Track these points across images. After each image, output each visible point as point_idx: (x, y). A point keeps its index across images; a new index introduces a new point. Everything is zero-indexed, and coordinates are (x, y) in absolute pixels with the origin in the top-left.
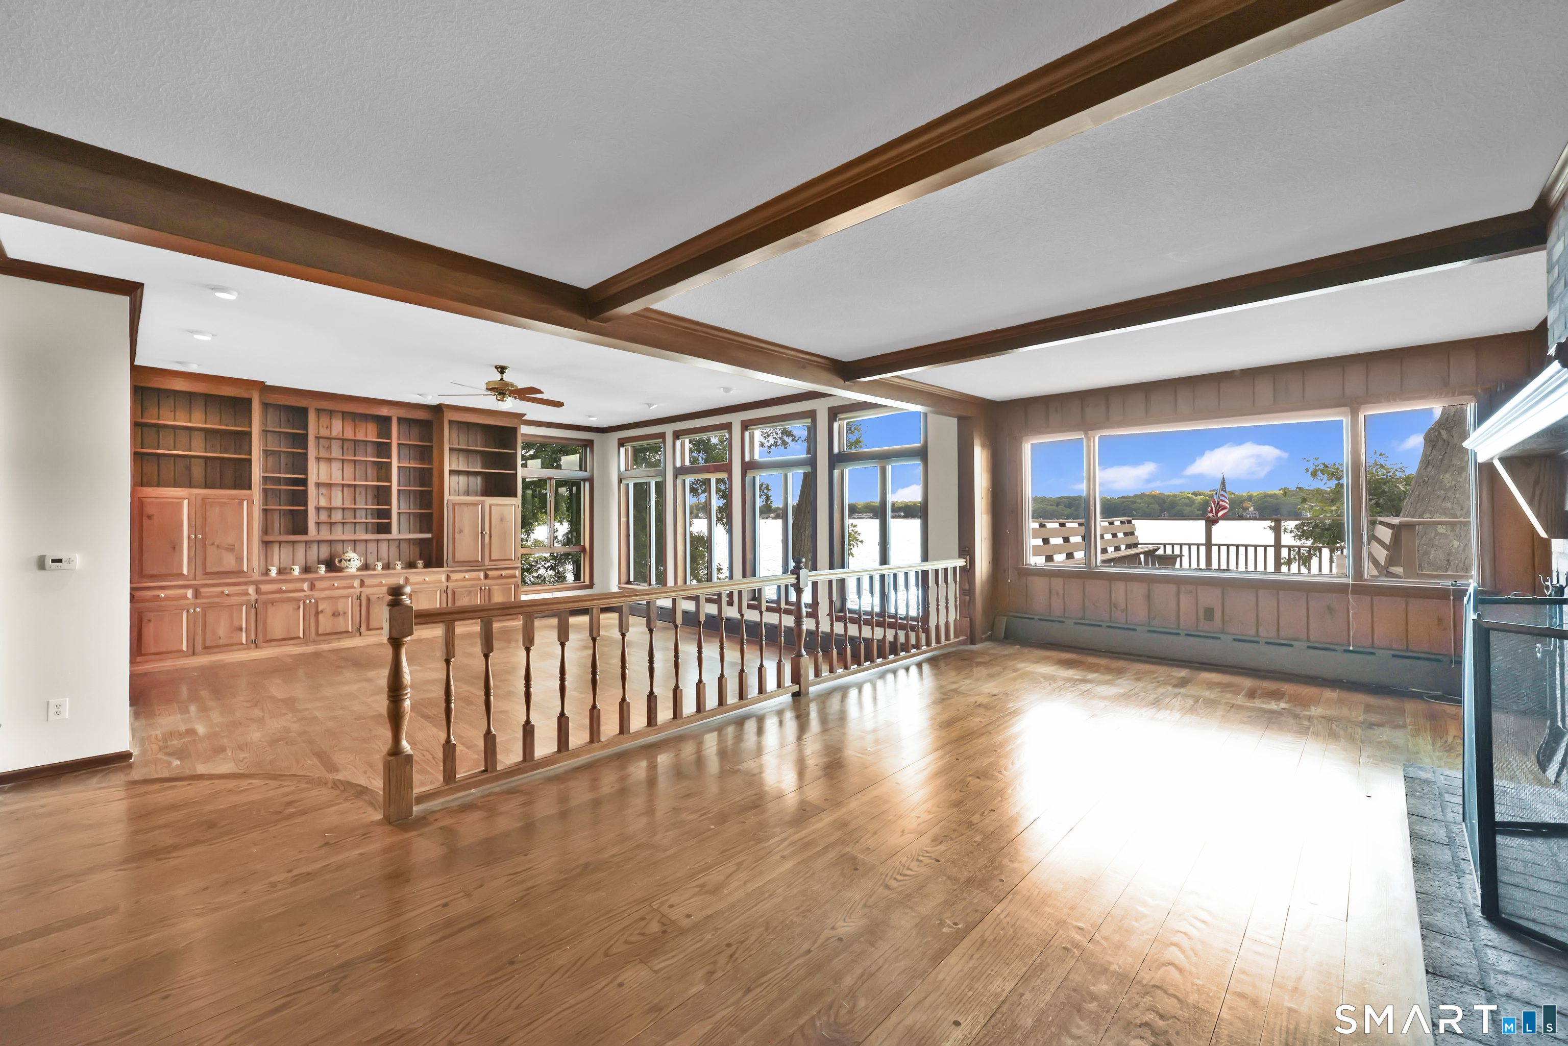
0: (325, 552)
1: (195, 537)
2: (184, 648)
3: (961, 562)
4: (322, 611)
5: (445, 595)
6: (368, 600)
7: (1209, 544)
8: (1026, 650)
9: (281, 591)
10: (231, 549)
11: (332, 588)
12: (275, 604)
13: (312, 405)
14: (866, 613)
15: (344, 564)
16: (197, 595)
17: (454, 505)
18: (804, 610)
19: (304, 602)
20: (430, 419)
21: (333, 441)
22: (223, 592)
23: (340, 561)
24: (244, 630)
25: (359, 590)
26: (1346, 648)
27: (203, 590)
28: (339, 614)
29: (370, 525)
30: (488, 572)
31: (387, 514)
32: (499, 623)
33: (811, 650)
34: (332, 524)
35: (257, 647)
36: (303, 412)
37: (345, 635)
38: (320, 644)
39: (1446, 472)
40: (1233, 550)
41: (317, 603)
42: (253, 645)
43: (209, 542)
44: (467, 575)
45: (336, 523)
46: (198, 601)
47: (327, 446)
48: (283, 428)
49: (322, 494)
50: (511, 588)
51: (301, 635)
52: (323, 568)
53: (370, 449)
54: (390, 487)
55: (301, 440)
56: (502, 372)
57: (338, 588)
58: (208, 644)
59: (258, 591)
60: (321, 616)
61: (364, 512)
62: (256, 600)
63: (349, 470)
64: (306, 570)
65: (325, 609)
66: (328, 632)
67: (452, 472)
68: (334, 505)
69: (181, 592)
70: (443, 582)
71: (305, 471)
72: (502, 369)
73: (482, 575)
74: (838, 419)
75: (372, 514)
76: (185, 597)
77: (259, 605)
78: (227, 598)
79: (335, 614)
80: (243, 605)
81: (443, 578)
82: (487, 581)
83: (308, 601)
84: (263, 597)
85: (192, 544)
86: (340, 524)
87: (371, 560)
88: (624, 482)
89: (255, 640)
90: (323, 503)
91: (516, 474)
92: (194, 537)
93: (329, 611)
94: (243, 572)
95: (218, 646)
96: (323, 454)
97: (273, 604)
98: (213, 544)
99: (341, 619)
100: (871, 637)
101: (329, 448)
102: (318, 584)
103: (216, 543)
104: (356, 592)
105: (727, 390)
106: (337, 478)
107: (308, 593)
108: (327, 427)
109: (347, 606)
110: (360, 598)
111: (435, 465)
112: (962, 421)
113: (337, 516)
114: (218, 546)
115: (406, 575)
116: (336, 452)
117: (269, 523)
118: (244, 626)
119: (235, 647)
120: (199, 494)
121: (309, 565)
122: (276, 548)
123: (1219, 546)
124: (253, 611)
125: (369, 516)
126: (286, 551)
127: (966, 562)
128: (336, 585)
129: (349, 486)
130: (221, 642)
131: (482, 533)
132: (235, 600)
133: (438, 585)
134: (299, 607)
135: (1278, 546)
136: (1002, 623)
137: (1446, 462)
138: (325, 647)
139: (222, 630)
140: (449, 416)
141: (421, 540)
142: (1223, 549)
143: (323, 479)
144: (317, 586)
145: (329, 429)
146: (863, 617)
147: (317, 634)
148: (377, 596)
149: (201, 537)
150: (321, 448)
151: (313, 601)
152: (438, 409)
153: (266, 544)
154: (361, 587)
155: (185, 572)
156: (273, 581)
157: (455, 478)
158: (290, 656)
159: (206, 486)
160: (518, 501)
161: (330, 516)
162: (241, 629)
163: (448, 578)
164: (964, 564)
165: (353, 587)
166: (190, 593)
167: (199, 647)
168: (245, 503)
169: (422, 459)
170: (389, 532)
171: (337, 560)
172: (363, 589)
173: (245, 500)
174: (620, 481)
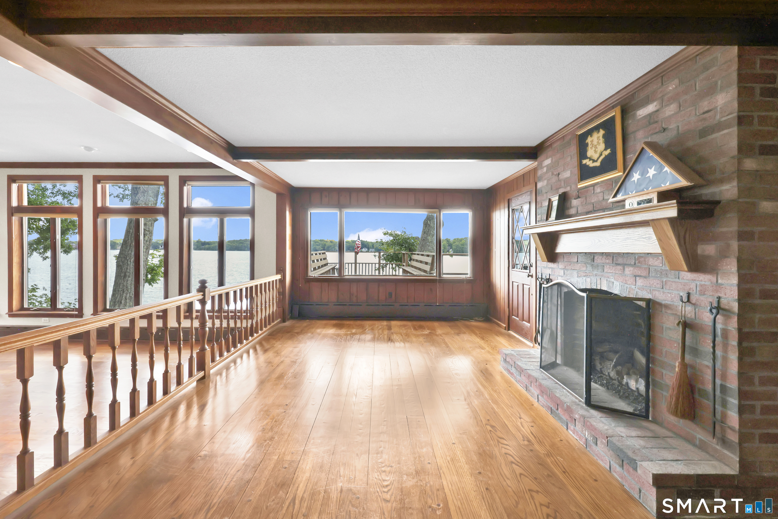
3: (279, 277)
7: (356, 263)
8: (313, 321)
14: (232, 312)
18: (207, 314)
26: (436, 304)
33: (210, 341)
39: (429, 236)
40: (364, 265)
74: (186, 185)
100: (240, 326)
105: (89, 149)
112: (280, 196)
123: (359, 264)
127: (281, 276)
135: (379, 263)
136: (296, 308)
137: (429, 232)
142: (361, 265)
146: (230, 314)
164: (280, 277)
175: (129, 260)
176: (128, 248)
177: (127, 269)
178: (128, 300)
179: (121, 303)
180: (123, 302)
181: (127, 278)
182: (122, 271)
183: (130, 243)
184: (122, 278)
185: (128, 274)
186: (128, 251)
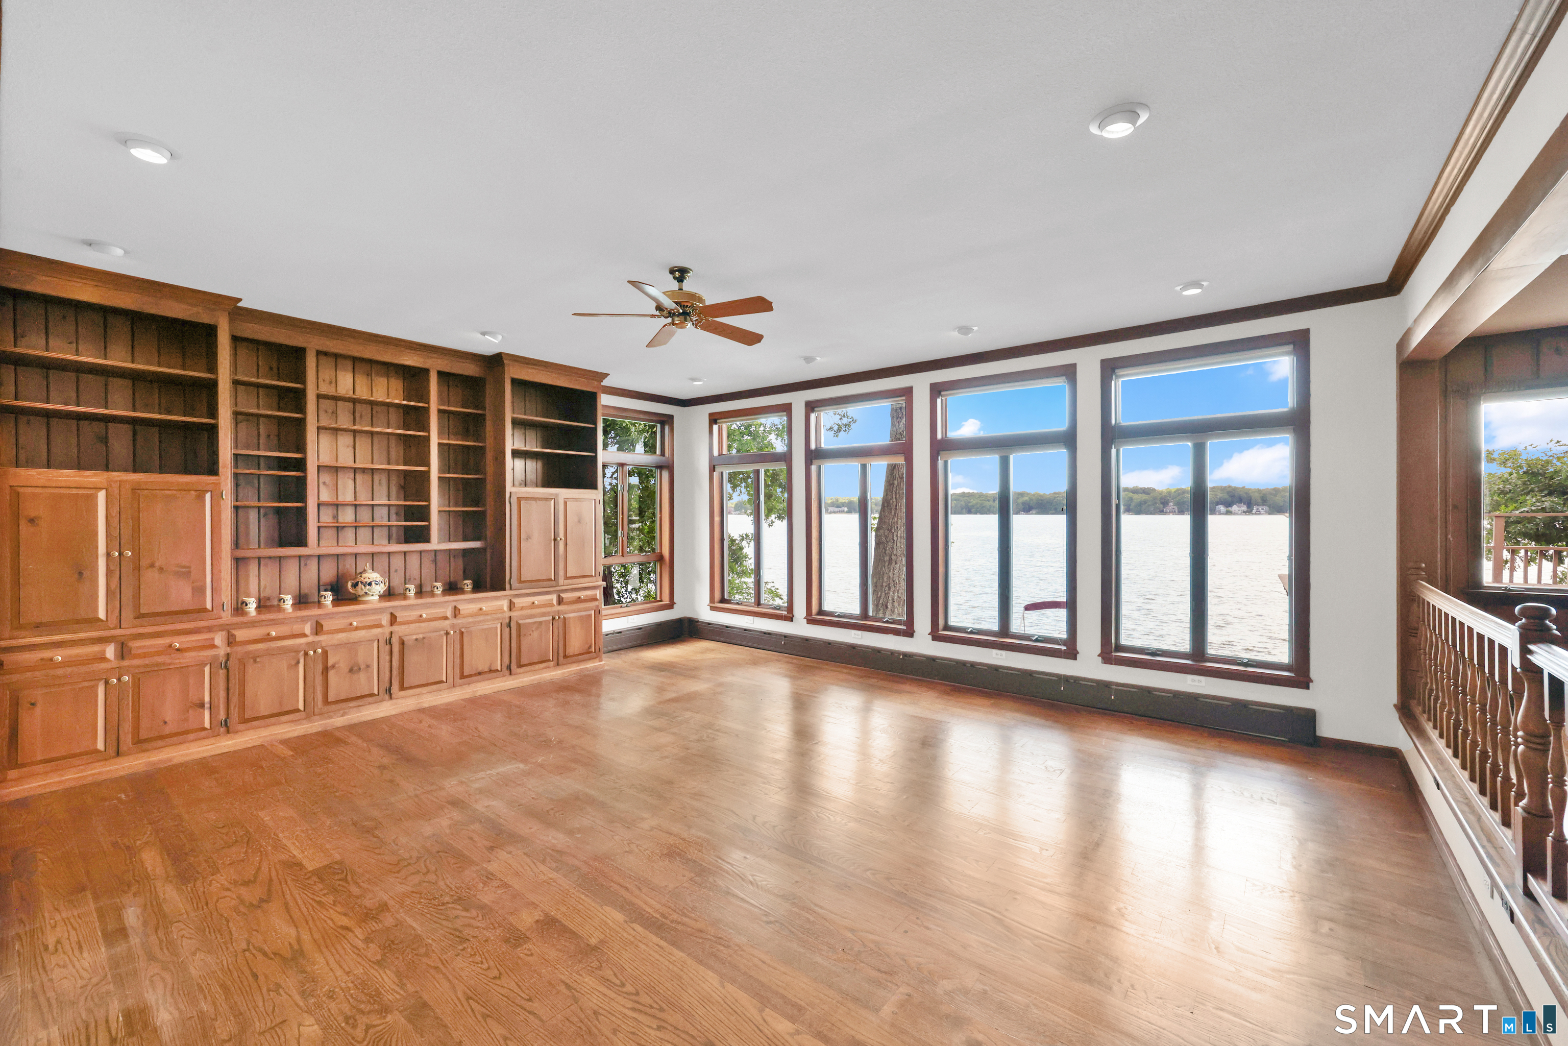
0: (329, 572)
1: (120, 554)
2: (100, 746)
4: (333, 667)
5: (508, 630)
6: (402, 643)
9: (268, 638)
10: (185, 573)
11: (350, 628)
12: (258, 660)
13: (312, 344)
15: (361, 589)
16: (123, 652)
17: (519, 500)
19: (306, 654)
20: (482, 375)
21: (340, 403)
22: (170, 646)
23: (355, 585)
24: (207, 705)
25: (387, 630)
27: (134, 644)
28: (360, 669)
29: (394, 529)
30: (562, 595)
31: (423, 513)
32: (576, 665)
34: (339, 529)
35: (228, 732)
36: (298, 353)
37: (370, 699)
38: (330, 717)
41: (325, 653)
42: (222, 730)
43: (144, 563)
44: (537, 600)
45: (344, 527)
46: (126, 663)
47: (330, 411)
48: (262, 377)
49: (324, 483)
50: (590, 615)
51: (301, 707)
52: (329, 597)
53: (394, 416)
54: (428, 473)
55: (296, 399)
56: (680, 280)
57: (357, 628)
58: (143, 735)
59: (231, 641)
60: (331, 673)
61: (385, 511)
62: (228, 656)
63: (363, 444)
64: (301, 601)
65: (338, 663)
66: (343, 697)
67: (516, 454)
68: (341, 499)
69: (96, 648)
70: (504, 612)
71: (301, 447)
72: (680, 273)
73: (554, 598)
75: (397, 514)
76: (103, 659)
77: (233, 664)
78: (179, 655)
79: (353, 670)
80: (206, 665)
81: (505, 604)
82: (561, 608)
83: (311, 653)
84: (240, 649)
85: (115, 567)
86: (350, 529)
87: (397, 581)
88: (718, 469)
89: (226, 721)
90: (325, 496)
91: (596, 457)
92: (117, 554)
93: (344, 666)
94: (205, 610)
95: (162, 737)
96: (325, 422)
97: (255, 661)
98: (152, 566)
99: (362, 676)
101: (335, 413)
102: (327, 625)
103: (157, 564)
104: (383, 634)
106: (345, 458)
107: (311, 639)
108: (331, 383)
109: (370, 655)
110: (389, 642)
111: (489, 442)
113: (347, 516)
114: (161, 569)
115: (454, 604)
116: (344, 421)
117: (242, 528)
118: (207, 699)
119: (191, 736)
120: (126, 481)
121: (305, 590)
122: (253, 568)
124: (222, 672)
125: (393, 517)
126: (269, 574)
128: (355, 624)
129: (364, 470)
130: (167, 730)
131: (555, 539)
132: (189, 658)
133: (499, 615)
134: (298, 662)
138: (338, 721)
139: (170, 711)
140: (513, 372)
141: (465, 551)
143: (326, 459)
144: (325, 628)
145: (334, 385)
147: (326, 702)
148: (414, 637)
149: (130, 553)
150: (321, 413)
151: (320, 651)
152: (495, 362)
153: (239, 562)
154: (391, 625)
155: (102, 615)
156: (253, 624)
157: (519, 463)
158: (285, 742)
159: (136, 468)
160: (598, 495)
161: (336, 517)
162: (202, 705)
163: (511, 606)
165: (379, 626)
166: (110, 651)
167: (127, 739)
168: (208, 496)
169: (466, 433)
170: (427, 540)
171: (349, 584)
172: (395, 628)
173: (207, 491)
174: (712, 469)
175: (895, 534)
176: (893, 513)
177: (893, 548)
178: (896, 604)
179: (887, 607)
180: (889, 606)
181: (894, 564)
182: (885, 553)
183: (895, 504)
184: (887, 564)
185: (893, 557)
186: (894, 518)
